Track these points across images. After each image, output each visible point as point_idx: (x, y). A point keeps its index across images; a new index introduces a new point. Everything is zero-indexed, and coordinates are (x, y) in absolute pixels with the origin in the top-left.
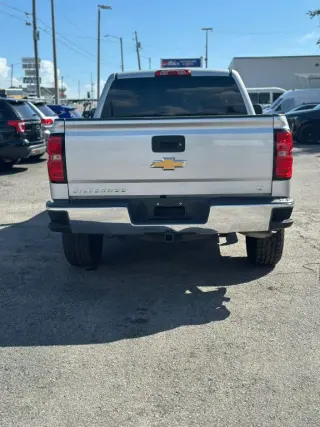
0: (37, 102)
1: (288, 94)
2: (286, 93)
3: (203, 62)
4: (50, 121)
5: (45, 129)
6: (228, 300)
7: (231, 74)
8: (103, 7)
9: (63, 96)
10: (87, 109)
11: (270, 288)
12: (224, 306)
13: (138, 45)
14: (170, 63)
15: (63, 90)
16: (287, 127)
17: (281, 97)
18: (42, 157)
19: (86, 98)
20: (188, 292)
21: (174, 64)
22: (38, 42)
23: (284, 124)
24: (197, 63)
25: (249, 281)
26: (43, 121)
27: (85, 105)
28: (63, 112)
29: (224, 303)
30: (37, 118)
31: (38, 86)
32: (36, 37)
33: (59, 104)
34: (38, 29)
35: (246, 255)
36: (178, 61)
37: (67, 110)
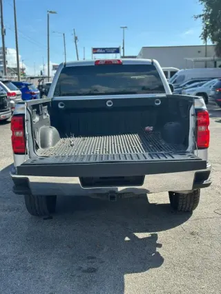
0: (4, 80)
1: (181, 72)
2: (180, 71)
3: (121, 50)
4: (14, 94)
5: (11, 100)
6: (160, 246)
7: (153, 63)
8: (51, 12)
9: (24, 74)
10: (41, 83)
11: (192, 234)
12: (158, 253)
13: (76, 38)
14: (98, 51)
15: (23, 69)
16: (205, 107)
17: (176, 74)
18: (8, 120)
19: (40, 76)
20: (127, 239)
21: (101, 51)
22: (5, 37)
23: (203, 105)
24: (117, 51)
25: (174, 227)
26: (9, 94)
27: (39, 81)
28: (23, 87)
29: (158, 250)
30: (4, 92)
31: (5, 66)
32: (4, 33)
33: (21, 80)
34: (4, 28)
35: (169, 202)
36: (103, 49)
37: (27, 85)
